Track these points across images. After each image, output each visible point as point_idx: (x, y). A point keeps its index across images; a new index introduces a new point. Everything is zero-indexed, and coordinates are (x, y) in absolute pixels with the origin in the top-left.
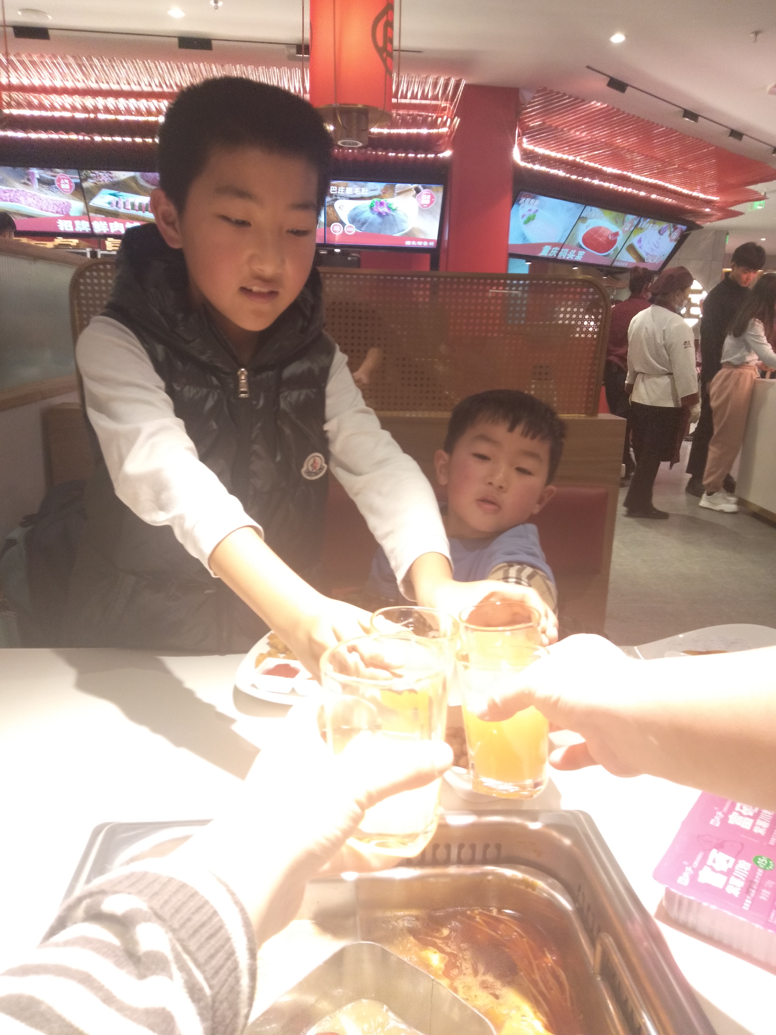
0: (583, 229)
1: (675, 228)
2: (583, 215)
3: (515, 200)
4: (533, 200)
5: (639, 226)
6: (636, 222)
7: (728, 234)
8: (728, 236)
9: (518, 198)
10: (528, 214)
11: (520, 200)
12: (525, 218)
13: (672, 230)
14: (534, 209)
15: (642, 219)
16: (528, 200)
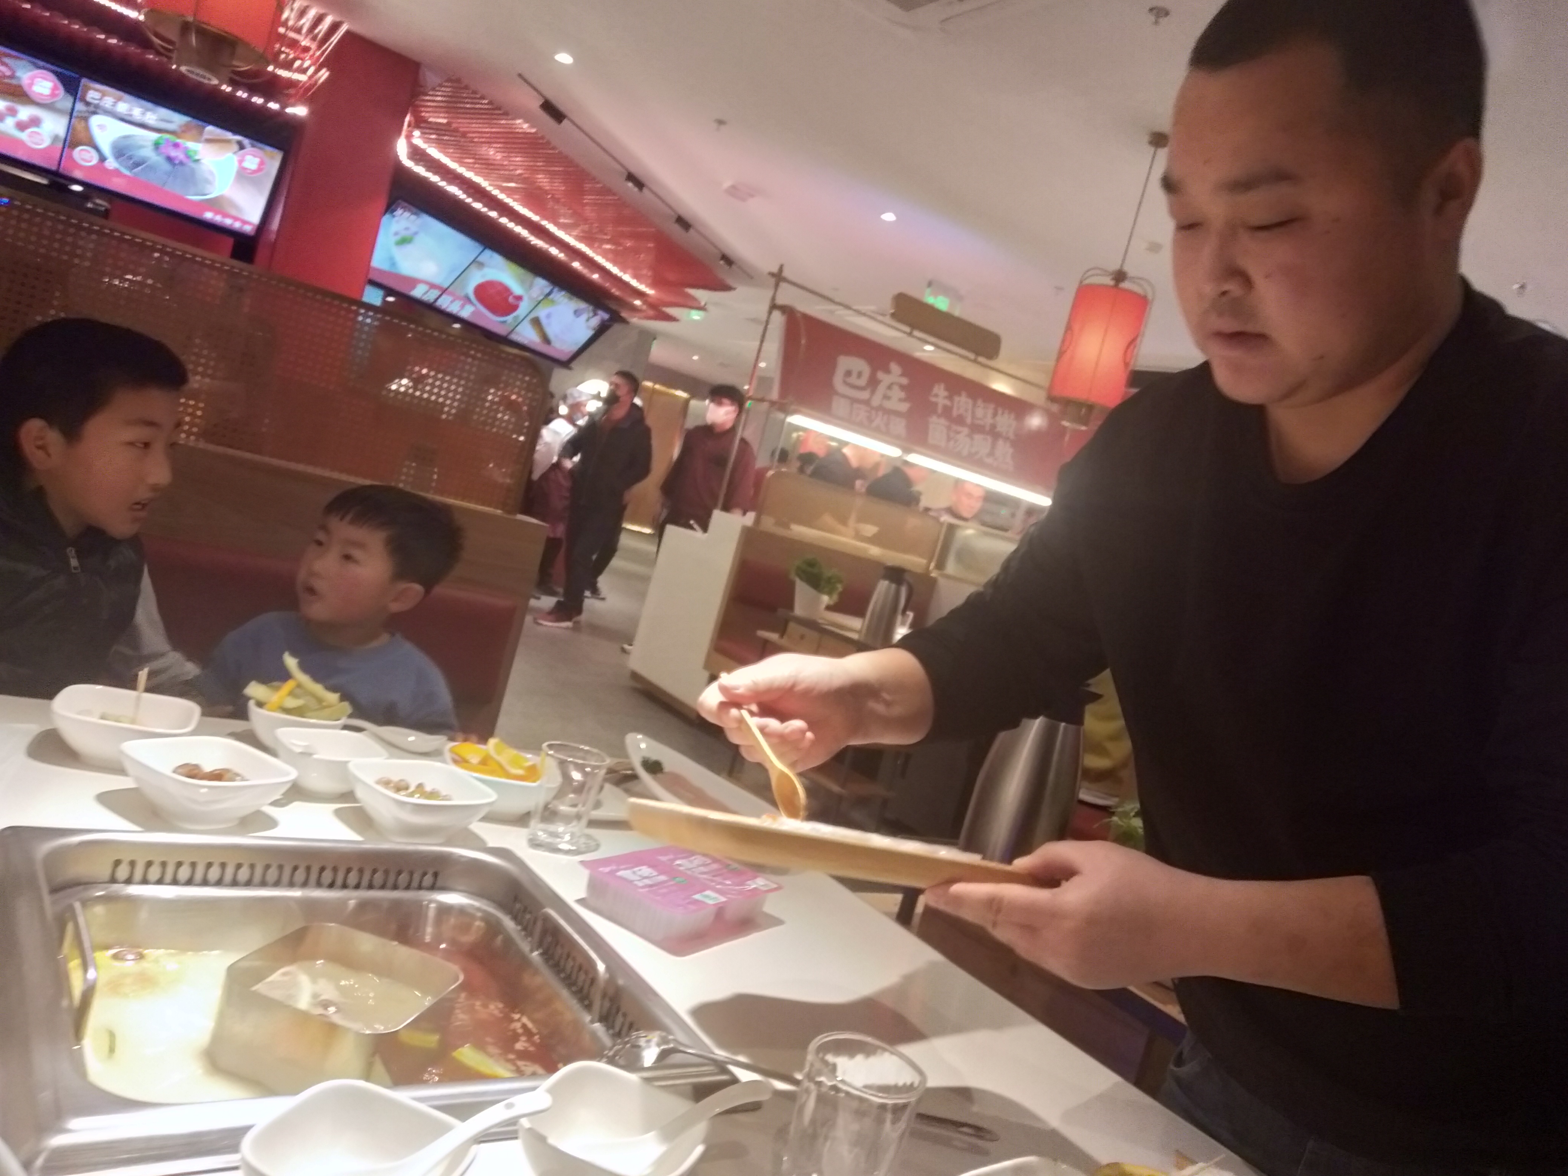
0: (477, 278)
1: (595, 314)
2: (480, 259)
3: (390, 208)
4: (413, 217)
5: (551, 297)
6: (547, 290)
7: (655, 339)
8: (655, 341)
9: (393, 207)
10: (404, 233)
11: (395, 210)
12: (398, 238)
13: (591, 314)
14: (414, 229)
15: (556, 289)
16: (407, 214)
